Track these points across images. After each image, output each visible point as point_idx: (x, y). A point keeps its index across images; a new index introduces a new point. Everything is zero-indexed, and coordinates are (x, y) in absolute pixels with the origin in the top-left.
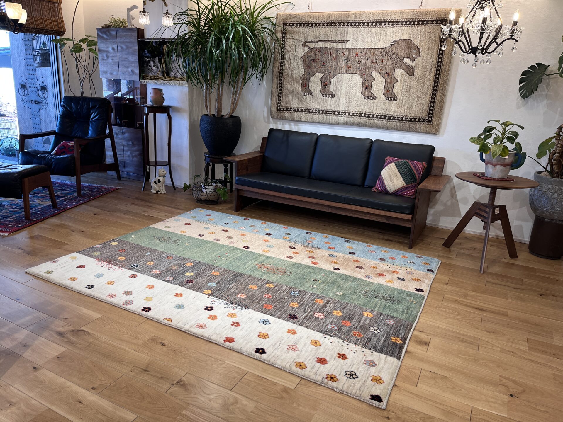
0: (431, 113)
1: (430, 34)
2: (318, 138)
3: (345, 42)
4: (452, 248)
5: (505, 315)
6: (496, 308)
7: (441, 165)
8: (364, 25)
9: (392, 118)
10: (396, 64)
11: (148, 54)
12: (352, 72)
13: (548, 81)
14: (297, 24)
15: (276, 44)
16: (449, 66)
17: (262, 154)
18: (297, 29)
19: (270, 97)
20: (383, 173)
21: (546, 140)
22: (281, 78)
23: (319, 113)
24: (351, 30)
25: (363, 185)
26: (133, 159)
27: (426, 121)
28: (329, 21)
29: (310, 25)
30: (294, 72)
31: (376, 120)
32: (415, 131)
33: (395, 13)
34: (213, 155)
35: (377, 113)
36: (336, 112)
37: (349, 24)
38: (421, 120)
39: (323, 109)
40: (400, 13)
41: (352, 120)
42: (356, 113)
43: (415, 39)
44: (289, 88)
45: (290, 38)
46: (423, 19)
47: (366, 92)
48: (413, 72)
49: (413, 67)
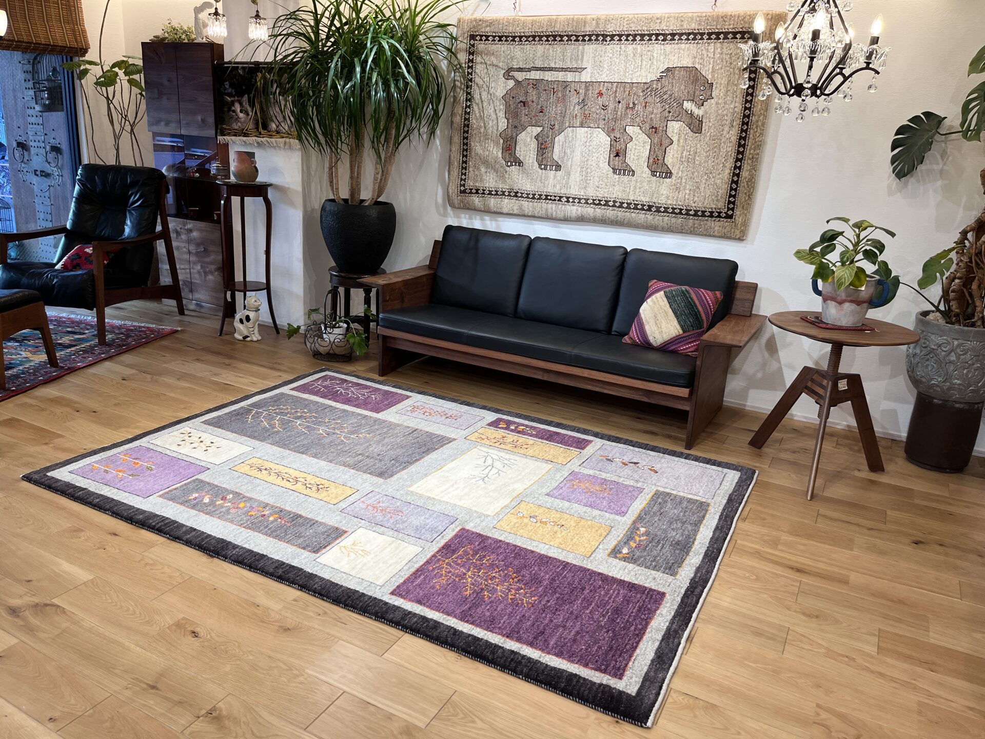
0: (731, 203)
1: (731, 58)
2: (532, 243)
3: (580, 70)
4: (765, 450)
5: (844, 581)
6: (829, 569)
7: (750, 296)
8: (612, 39)
9: (662, 210)
10: (669, 112)
11: (230, 90)
12: (592, 125)
13: (943, 145)
14: (494, 37)
15: (457, 74)
16: (765, 116)
17: (432, 272)
18: (494, 47)
19: (448, 168)
20: (644, 311)
21: (938, 254)
22: (466, 135)
23: (533, 198)
24: (590, 49)
25: (609, 330)
26: (205, 277)
27: (723, 216)
28: (551, 32)
29: (518, 38)
30: (489, 124)
31: (635, 213)
32: (704, 233)
33: (668, 19)
34: (343, 272)
35: (636, 201)
36: (564, 198)
37: (585, 38)
38: (715, 214)
39: (540, 192)
40: (677, 19)
41: (592, 212)
42: (598, 200)
43: (703, 66)
44: (481, 152)
45: (481, 63)
46: (718, 29)
47: (617, 162)
48: (700, 126)
49: (699, 118)
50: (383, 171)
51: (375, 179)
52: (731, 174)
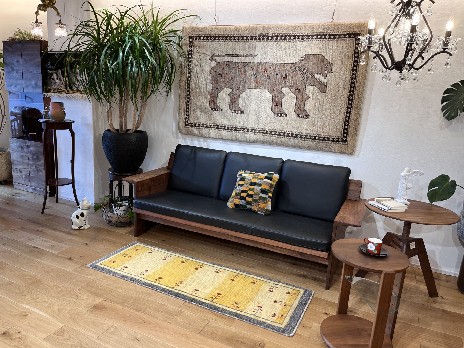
0: (345, 133)
1: (343, 49)
2: (227, 155)
3: (254, 56)
7: (358, 189)
8: (272, 39)
9: (304, 136)
10: (307, 80)
11: (51, 67)
12: (261, 88)
14: (204, 37)
16: (364, 83)
17: (169, 171)
18: (204, 43)
19: (178, 111)
22: (188, 93)
23: (228, 129)
24: (259, 44)
26: (38, 173)
27: (340, 141)
28: (237, 34)
29: (217, 38)
30: (201, 87)
31: (288, 138)
32: (329, 150)
33: (305, 27)
34: (117, 172)
35: (288, 131)
36: (246, 129)
37: (256, 38)
38: (336, 140)
39: (232, 126)
40: (310, 27)
41: (262, 137)
42: (266, 131)
43: (327, 53)
44: (197, 103)
45: (196, 52)
46: (334, 32)
47: (276, 109)
48: (325, 88)
49: (325, 84)
50: (139, 115)
51: (135, 118)
52: (345, 117)
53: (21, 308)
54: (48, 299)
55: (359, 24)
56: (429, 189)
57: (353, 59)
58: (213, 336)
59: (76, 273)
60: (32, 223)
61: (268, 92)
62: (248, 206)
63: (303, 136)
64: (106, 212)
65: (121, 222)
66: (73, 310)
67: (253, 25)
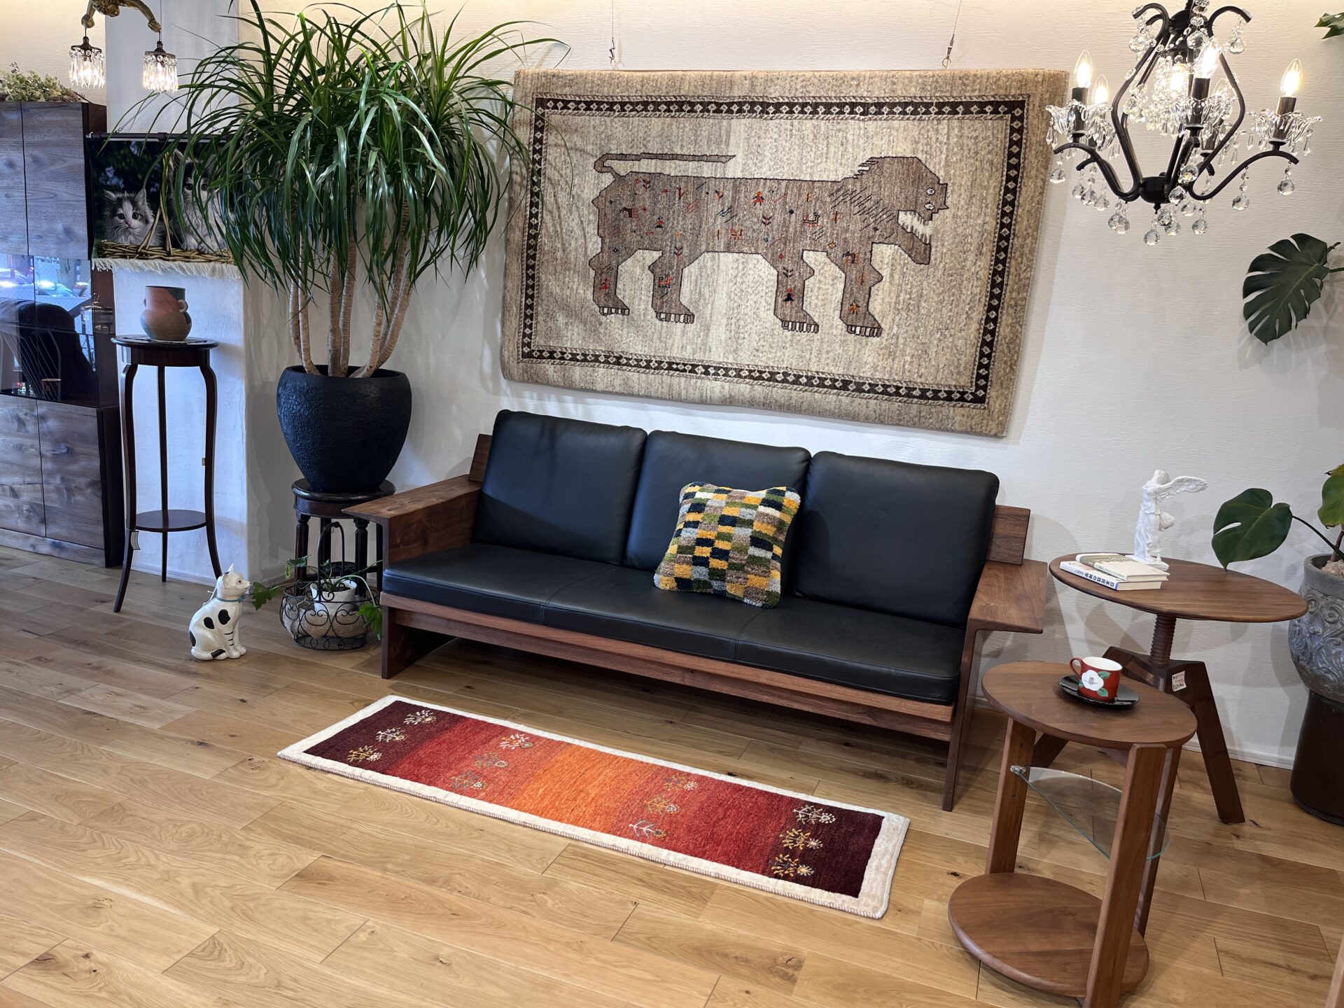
0: (982, 377)
1: (976, 144)
2: (647, 440)
3: (723, 159)
7: (1018, 530)
8: (777, 111)
9: (867, 387)
10: (876, 229)
11: (115, 181)
12: (745, 249)
14: (578, 103)
15: (515, 162)
16: (1035, 239)
17: (476, 489)
18: (578, 119)
19: (499, 316)
21: (1341, 467)
22: (531, 262)
23: (648, 367)
24: (740, 126)
26: (69, 497)
27: (969, 399)
28: (675, 97)
29: (618, 106)
30: (570, 244)
31: (820, 393)
32: (937, 426)
33: (871, 80)
34: (319, 492)
35: (823, 373)
36: (700, 367)
37: (732, 108)
38: (956, 396)
39: (660, 357)
40: (886, 81)
41: (748, 390)
42: (758, 371)
43: (931, 155)
44: (558, 290)
45: (556, 145)
46: (953, 97)
47: (788, 309)
48: (928, 252)
49: (926, 240)
50: (389, 321)
51: (377, 334)
52: (982, 331)
53: (81, 887)
54: (157, 857)
55: (1021, 75)
56: (1216, 528)
57: (1005, 173)
58: (654, 943)
59: (227, 783)
60: (67, 645)
61: (764, 260)
62: (716, 584)
63: (864, 387)
64: (292, 608)
65: (338, 637)
66: (238, 887)
67: (722, 73)
